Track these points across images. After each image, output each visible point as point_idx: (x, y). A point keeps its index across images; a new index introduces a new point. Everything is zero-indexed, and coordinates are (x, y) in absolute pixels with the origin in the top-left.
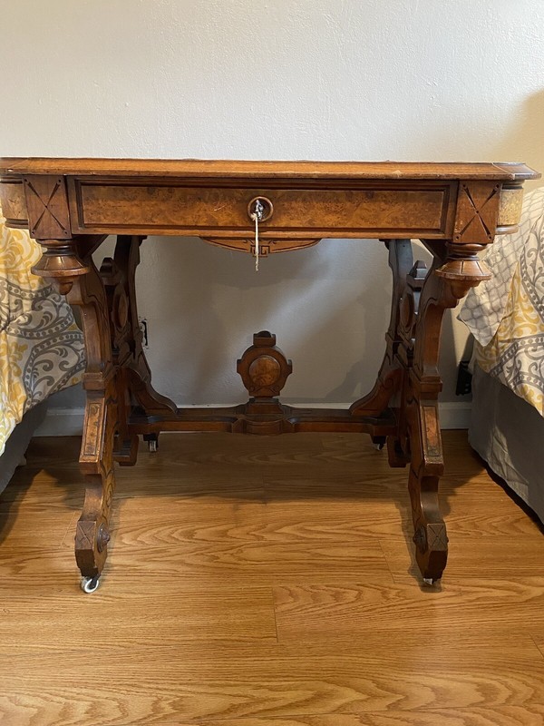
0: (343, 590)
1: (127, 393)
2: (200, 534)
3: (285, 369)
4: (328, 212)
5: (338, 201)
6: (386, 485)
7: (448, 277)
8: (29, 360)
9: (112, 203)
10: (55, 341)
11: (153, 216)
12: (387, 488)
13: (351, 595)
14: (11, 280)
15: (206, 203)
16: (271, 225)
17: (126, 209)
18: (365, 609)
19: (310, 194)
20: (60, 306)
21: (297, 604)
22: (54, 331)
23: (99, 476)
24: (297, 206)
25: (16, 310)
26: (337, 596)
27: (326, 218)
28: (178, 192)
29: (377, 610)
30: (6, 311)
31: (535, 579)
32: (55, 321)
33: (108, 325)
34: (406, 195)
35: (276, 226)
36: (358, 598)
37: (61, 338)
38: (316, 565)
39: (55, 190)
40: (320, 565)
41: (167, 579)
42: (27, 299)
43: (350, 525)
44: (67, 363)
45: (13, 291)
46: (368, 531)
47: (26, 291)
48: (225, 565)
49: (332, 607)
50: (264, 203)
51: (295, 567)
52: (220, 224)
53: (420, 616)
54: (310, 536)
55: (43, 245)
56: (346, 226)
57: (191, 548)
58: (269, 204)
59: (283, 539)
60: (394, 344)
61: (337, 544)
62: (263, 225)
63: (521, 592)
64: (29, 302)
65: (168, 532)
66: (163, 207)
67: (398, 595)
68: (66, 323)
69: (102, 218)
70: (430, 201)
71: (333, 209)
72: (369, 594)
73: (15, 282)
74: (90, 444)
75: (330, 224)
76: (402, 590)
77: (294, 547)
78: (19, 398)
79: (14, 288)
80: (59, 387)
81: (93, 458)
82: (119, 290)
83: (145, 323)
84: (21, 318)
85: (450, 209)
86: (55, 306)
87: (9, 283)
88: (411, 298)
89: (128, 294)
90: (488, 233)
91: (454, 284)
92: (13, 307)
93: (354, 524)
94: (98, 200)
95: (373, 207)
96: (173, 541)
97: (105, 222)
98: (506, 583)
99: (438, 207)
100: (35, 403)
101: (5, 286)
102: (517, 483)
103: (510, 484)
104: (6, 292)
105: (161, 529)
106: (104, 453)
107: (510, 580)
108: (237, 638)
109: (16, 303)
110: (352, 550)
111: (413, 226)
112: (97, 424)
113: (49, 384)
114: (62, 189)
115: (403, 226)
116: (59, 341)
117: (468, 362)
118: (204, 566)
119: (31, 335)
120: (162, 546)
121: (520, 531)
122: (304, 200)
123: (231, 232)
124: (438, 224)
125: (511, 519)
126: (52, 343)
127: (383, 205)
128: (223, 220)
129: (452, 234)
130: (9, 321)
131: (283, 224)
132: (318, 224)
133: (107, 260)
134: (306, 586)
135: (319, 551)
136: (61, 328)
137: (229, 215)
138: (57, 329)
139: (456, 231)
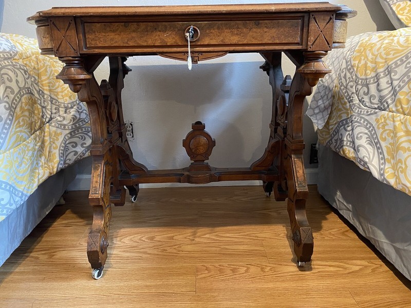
0: (238, 267)
1: (117, 160)
2: (158, 238)
3: (211, 143)
4: (233, 34)
5: (238, 28)
6: (269, 213)
7: (306, 72)
8: (63, 141)
9: (104, 34)
10: (78, 131)
11: (128, 40)
12: (270, 214)
13: (243, 270)
14: (53, 96)
15: (160, 31)
16: (199, 44)
17: (111, 37)
18: (250, 277)
19: (221, 24)
20: (82, 112)
21: (209, 274)
22: (78, 126)
23: (101, 206)
24: (214, 31)
25: (55, 113)
26: (234, 270)
27: (232, 38)
28: (143, 25)
29: (257, 278)
30: (50, 113)
31: (354, 262)
32: (78, 120)
33: (105, 117)
34: (279, 22)
35: (202, 44)
36: (246, 271)
37: (82, 130)
38: (224, 254)
39: (69, 26)
40: (226, 254)
41: (136, 261)
42: (62, 108)
43: (246, 234)
44: (86, 144)
45: (54, 102)
46: (256, 236)
47: (62, 103)
48: (170, 254)
49: (230, 276)
50: (195, 30)
51: (211, 255)
52: (168, 44)
53: (283, 281)
54: (221, 239)
55: (63, 61)
56: (244, 43)
57: (151, 245)
58: (197, 30)
59: (206, 241)
60: (275, 128)
61: (236, 243)
62: (194, 44)
63: (346, 269)
64: (64, 109)
65: (139, 237)
66: (134, 35)
67: (271, 270)
68: (85, 121)
69: (98, 43)
70: (292, 26)
71: (236, 33)
72: (253, 269)
73: (55, 97)
74: (95, 187)
75: (234, 42)
76: (273, 267)
77: (211, 245)
78: (55, 161)
79: (54, 101)
80: (81, 156)
81: (96, 195)
82: (111, 99)
83: (132, 125)
84: (59, 118)
85: (305, 31)
86: (79, 112)
87: (51, 98)
88: (284, 98)
89: (117, 103)
90: (328, 44)
91: (310, 76)
92: (54, 111)
93: (248, 233)
94: (95, 32)
95: (259, 30)
96: (142, 242)
97: (100, 45)
98: (337, 263)
99: (298, 29)
100: (67, 165)
101: (49, 99)
102: (344, 211)
103: (341, 212)
104: (50, 102)
105: (136, 235)
106: (104, 193)
107: (340, 262)
108: (172, 292)
109: (56, 109)
110: (246, 246)
111: (283, 42)
112: (99, 176)
113: (75, 155)
114: (73, 25)
115: (277, 41)
116: (80, 131)
117: (316, 144)
118: (158, 255)
119: (64, 127)
120: (135, 244)
121: (348, 237)
122: (218, 28)
123: (175, 49)
124: (298, 40)
125: (343, 230)
126: (77, 133)
127: (265, 30)
128: (170, 41)
129: (307, 45)
130: (51, 119)
131: (206, 43)
132: (227, 42)
133: (104, 81)
134: (217, 265)
135: (227, 247)
136: (81, 124)
137: (173, 38)
138: (79, 124)
139: (309, 43)
